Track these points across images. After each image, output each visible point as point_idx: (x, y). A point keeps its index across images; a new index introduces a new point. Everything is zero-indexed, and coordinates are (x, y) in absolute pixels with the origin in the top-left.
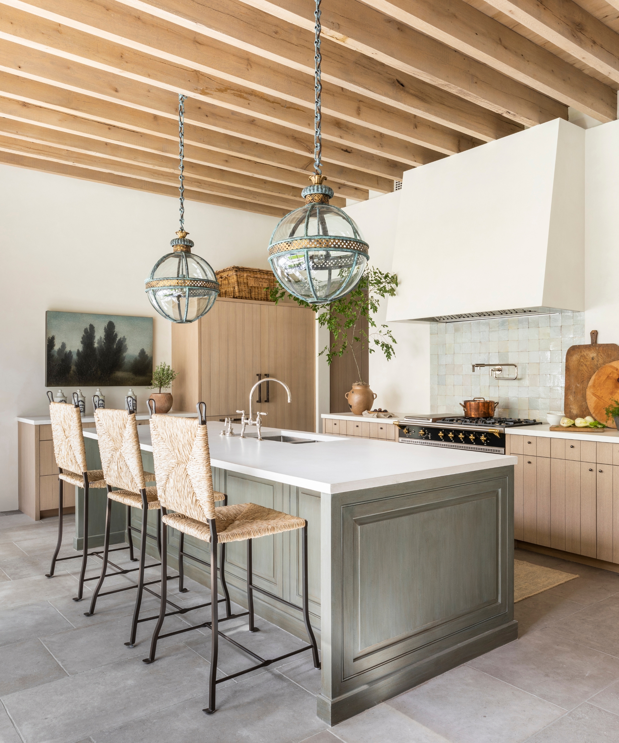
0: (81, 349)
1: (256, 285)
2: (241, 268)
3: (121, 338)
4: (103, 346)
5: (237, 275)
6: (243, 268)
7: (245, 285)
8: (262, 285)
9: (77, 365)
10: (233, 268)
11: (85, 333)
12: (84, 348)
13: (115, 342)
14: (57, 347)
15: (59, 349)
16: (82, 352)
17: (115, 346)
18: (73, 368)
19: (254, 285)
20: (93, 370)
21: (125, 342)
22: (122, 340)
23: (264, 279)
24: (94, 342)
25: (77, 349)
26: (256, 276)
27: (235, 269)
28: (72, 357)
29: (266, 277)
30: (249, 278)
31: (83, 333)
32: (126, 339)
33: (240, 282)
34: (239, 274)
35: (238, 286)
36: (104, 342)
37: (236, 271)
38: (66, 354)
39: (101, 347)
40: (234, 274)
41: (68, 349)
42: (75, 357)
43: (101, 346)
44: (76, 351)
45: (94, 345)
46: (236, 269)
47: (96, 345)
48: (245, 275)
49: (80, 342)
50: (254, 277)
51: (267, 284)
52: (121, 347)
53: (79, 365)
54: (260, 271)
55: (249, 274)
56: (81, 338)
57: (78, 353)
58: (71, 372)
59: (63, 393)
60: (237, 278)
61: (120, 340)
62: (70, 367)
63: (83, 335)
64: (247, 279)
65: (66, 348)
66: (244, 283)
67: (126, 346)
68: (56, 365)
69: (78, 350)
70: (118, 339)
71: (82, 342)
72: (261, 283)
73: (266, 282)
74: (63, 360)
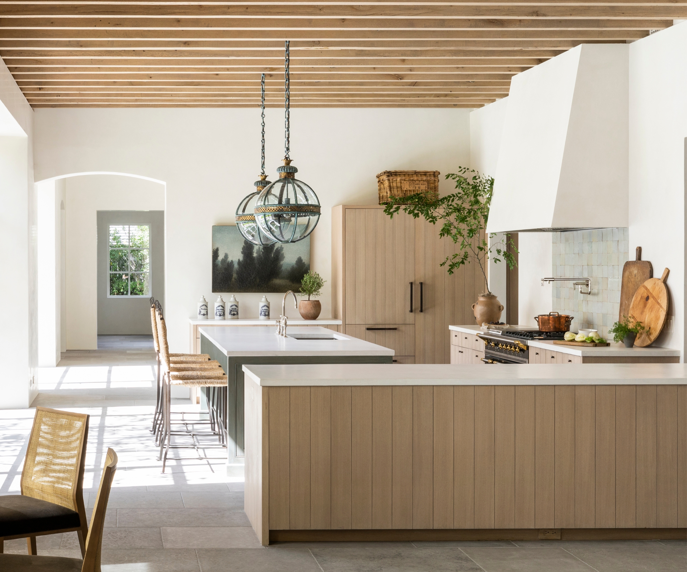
0: (241, 259)
1: (411, 188)
2: (393, 173)
3: (278, 248)
4: (262, 255)
5: (389, 180)
6: (396, 172)
7: (398, 190)
8: (419, 188)
9: (238, 273)
10: (384, 173)
11: (245, 244)
12: (244, 257)
13: (273, 251)
14: (221, 257)
15: (223, 259)
16: (242, 261)
17: (273, 255)
18: (235, 276)
19: (409, 189)
20: (253, 278)
21: (282, 251)
22: (279, 249)
23: (421, 181)
24: (253, 252)
25: (238, 258)
26: (412, 179)
27: (386, 174)
28: (233, 266)
29: (424, 178)
30: (402, 182)
31: (244, 244)
32: (283, 248)
33: (393, 187)
34: (391, 178)
35: (390, 191)
36: (262, 252)
37: (388, 176)
38: (228, 263)
39: (259, 257)
40: (386, 179)
41: (230, 259)
42: (236, 266)
43: (259, 255)
44: (237, 260)
45: (253, 254)
46: (388, 174)
47: (255, 255)
48: (399, 179)
49: (241, 252)
50: (409, 180)
51: (425, 186)
52: (278, 256)
53: (240, 273)
54: (416, 173)
55: (403, 178)
56: (241, 249)
57: (239, 262)
58: (233, 279)
59: (205, 299)
60: (390, 183)
61: (277, 249)
62: (232, 275)
63: (244, 246)
64: (401, 183)
65: (228, 258)
66: (397, 187)
67: (283, 254)
68: (220, 273)
69: (239, 260)
70: (275, 248)
71: (242, 253)
72: (417, 186)
73: (424, 184)
74: (226, 269)
